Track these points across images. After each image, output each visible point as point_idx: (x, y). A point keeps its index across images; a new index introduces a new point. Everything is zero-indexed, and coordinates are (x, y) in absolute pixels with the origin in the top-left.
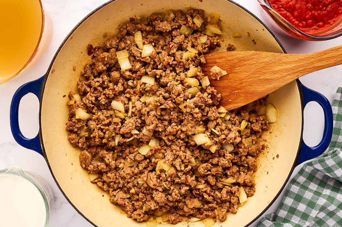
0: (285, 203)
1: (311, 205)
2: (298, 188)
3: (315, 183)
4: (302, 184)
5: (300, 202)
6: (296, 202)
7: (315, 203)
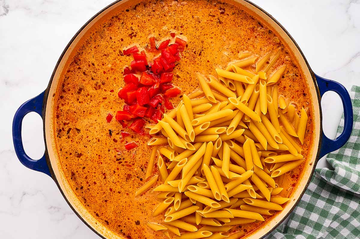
0: (296, 213)
1: (324, 214)
2: (310, 196)
3: (328, 190)
4: (314, 192)
5: (312, 211)
6: (307, 212)
7: (328, 213)
